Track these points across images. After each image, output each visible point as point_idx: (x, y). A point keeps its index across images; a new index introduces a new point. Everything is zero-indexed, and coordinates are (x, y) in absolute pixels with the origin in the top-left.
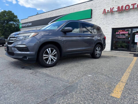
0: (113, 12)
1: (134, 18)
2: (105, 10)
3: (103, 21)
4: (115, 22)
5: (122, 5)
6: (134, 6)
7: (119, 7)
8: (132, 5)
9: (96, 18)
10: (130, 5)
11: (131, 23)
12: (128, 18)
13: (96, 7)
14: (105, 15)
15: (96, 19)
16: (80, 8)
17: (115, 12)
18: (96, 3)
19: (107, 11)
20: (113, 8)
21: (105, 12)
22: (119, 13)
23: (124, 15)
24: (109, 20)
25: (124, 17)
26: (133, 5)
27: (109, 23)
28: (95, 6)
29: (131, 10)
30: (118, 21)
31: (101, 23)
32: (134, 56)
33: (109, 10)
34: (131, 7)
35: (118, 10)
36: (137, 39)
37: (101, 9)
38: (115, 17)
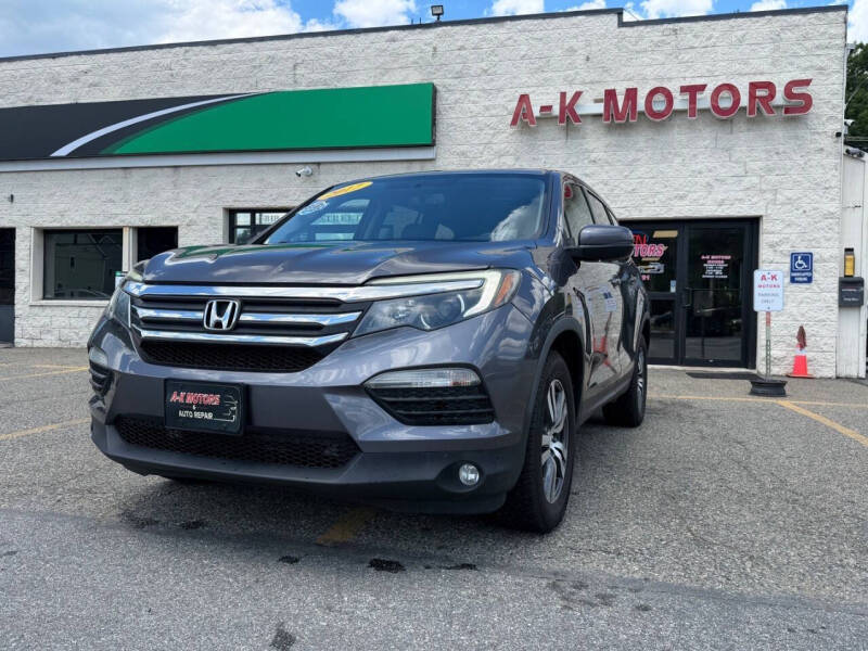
0: (577, 118)
1: (694, 167)
2: (524, 98)
5: (631, 85)
6: (693, 101)
7: (611, 95)
8: (684, 89)
9: (463, 148)
10: (674, 88)
11: (682, 198)
12: (662, 167)
13: (459, 76)
14: (521, 133)
15: (463, 154)
16: (344, 63)
17: (589, 120)
18: (461, 48)
19: (543, 108)
20: (578, 95)
21: (528, 114)
22: (611, 128)
23: (642, 144)
25: (641, 155)
26: (692, 91)
28: (458, 67)
29: (678, 120)
30: (605, 177)
32: (753, 393)
33: (549, 108)
34: (680, 102)
35: (607, 108)
36: (762, 291)
37: (499, 90)
38: (587, 151)
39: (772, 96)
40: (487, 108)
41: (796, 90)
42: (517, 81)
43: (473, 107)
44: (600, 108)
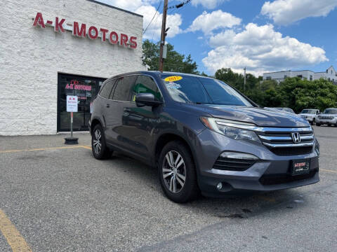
0: (63, 30)
1: (102, 59)
3: (31, 47)
4: (65, 57)
5: (84, 23)
6: (104, 35)
7: (76, 24)
8: (101, 30)
10: (98, 28)
11: (98, 70)
12: (92, 57)
19: (48, 22)
20: (63, 20)
22: (75, 37)
23: (85, 47)
24: (50, 50)
25: (85, 51)
27: (50, 57)
29: (98, 41)
30: (71, 57)
31: (24, 49)
33: (51, 22)
34: (100, 34)
35: (74, 29)
36: (70, 104)
37: (24, 6)
38: (64, 44)
39: (127, 40)
40: (18, 13)
41: (133, 40)
42: (32, 5)
43: (10, 10)
44: (71, 28)
